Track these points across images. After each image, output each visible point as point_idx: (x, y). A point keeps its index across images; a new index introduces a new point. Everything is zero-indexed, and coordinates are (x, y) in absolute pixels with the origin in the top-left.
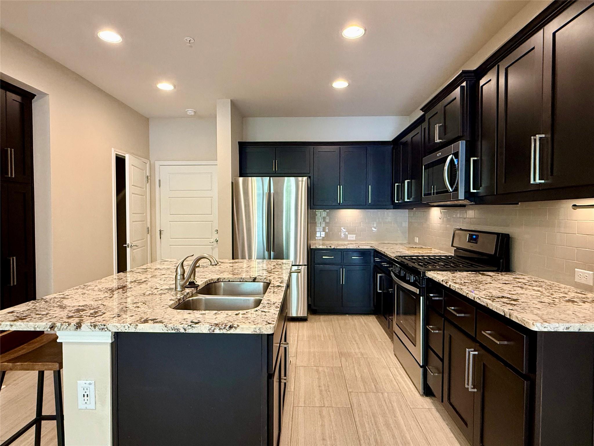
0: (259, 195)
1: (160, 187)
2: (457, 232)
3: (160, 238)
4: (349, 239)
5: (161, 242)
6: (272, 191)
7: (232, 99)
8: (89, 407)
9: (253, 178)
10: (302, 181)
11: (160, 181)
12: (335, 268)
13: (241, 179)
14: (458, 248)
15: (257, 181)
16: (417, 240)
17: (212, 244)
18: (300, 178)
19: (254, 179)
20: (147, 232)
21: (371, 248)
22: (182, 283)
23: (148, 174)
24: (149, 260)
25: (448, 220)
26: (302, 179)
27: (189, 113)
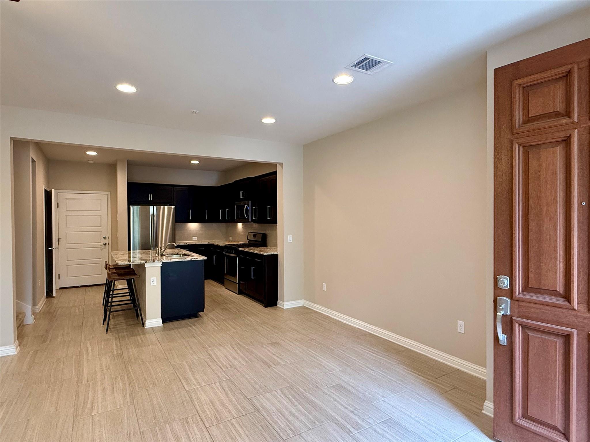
2: (249, 233)
3: (58, 244)
4: (193, 239)
7: (129, 159)
8: (154, 285)
14: (250, 240)
16: (231, 238)
25: (245, 226)
27: (89, 162)
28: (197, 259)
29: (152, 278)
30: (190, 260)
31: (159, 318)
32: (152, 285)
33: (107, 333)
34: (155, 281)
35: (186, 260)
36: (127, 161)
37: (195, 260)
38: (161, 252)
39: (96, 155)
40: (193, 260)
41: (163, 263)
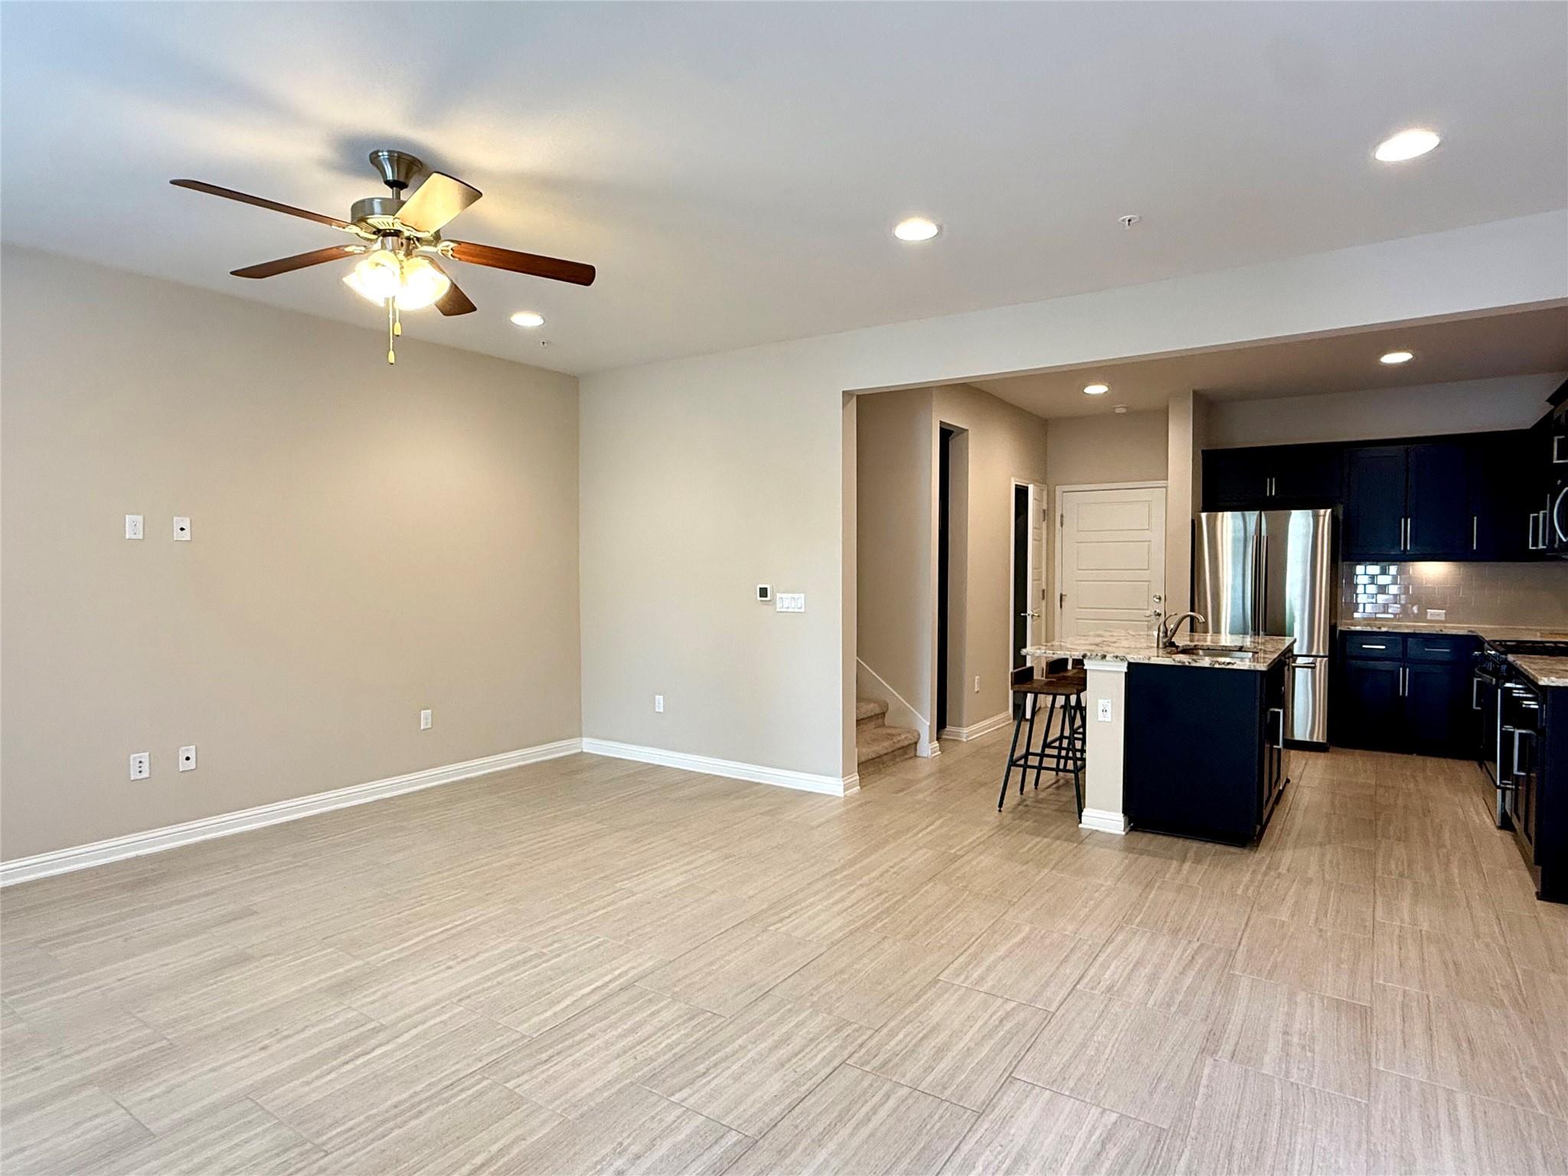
0: (1235, 540)
1: (1062, 526)
3: (1061, 607)
4: (1429, 617)
5: (1061, 614)
6: (1264, 533)
7: (1197, 388)
8: (1106, 720)
9: (1225, 513)
10: (1324, 516)
11: (1062, 516)
12: (1387, 665)
13: (1204, 515)
15: (1233, 517)
17: (1149, 619)
18: (1322, 511)
19: (1228, 515)
20: (1041, 596)
21: (1470, 634)
22: (1165, 640)
23: (1045, 507)
24: (1043, 640)
26: (1325, 513)
27: (1118, 411)
28: (1230, 667)
29: (1101, 702)
30: (1207, 665)
31: (1118, 811)
32: (1101, 718)
33: (1000, 811)
34: (1109, 711)
35: (1194, 664)
36: (1196, 394)
37: (1223, 666)
38: (1166, 636)
39: (1106, 392)
40: (1217, 666)
41: (1130, 665)
